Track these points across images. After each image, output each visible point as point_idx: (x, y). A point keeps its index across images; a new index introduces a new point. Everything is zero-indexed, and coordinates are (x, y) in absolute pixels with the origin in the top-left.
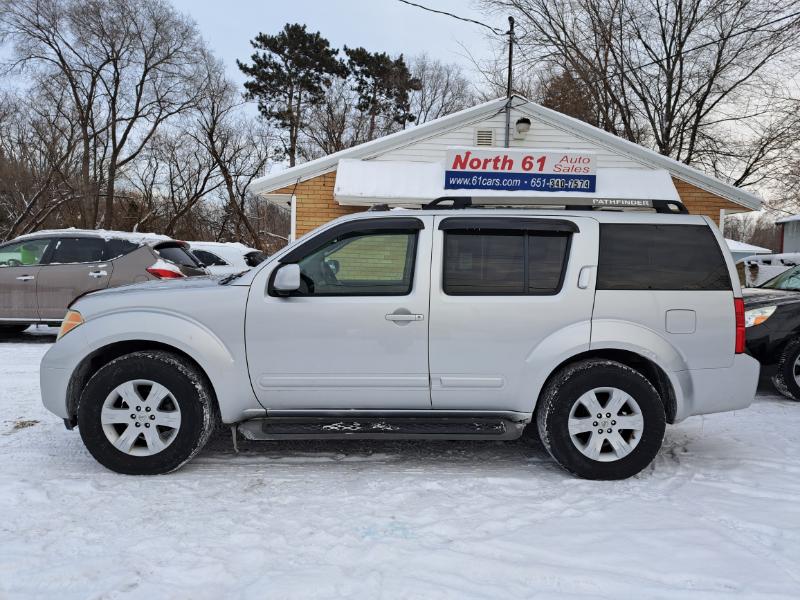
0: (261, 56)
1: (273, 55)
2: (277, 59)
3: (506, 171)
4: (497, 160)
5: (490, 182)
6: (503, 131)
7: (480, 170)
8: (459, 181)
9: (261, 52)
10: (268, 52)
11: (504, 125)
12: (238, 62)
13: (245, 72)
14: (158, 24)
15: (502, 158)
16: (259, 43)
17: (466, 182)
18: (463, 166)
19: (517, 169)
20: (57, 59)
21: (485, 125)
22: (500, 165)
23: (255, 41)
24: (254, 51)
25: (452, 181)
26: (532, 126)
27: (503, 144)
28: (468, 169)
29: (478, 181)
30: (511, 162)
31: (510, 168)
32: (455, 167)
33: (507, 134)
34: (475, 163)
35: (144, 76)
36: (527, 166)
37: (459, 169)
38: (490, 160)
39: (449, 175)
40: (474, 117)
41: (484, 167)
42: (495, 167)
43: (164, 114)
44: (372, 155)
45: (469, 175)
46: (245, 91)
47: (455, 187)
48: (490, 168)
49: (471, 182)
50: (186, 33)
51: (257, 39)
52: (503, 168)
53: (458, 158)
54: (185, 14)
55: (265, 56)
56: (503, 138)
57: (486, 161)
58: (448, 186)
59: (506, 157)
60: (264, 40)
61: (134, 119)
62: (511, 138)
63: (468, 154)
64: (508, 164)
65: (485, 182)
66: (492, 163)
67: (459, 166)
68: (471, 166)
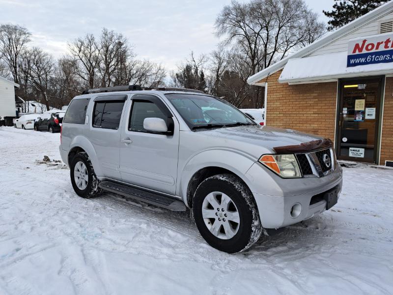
5: (382, 58)
7: (374, 50)
8: (357, 61)
9: (338, 2)
13: (328, 16)
17: (363, 60)
18: (360, 50)
21: (387, 18)
25: (352, 61)
28: (364, 51)
29: (372, 58)
32: (354, 51)
34: (370, 47)
35: (279, 31)
37: (357, 53)
38: (382, 43)
39: (350, 58)
40: (378, 15)
41: (377, 48)
42: (386, 47)
43: (289, 47)
45: (365, 55)
46: (328, 26)
47: (355, 65)
48: (382, 48)
50: (299, 5)
55: (341, 3)
57: (379, 44)
58: (349, 65)
61: (274, 52)
63: (364, 41)
65: (377, 58)
66: (384, 44)
67: (357, 51)
68: (367, 49)
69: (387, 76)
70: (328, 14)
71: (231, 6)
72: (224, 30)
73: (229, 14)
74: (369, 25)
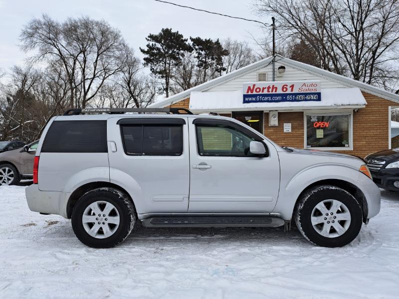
0: (151, 45)
1: (157, 44)
2: (159, 45)
3: (274, 92)
4: (269, 88)
5: (266, 98)
6: (272, 73)
8: (250, 99)
9: (151, 43)
10: (154, 43)
11: (272, 70)
12: (140, 48)
13: (144, 53)
14: (103, 33)
15: (271, 87)
16: (150, 39)
17: (254, 99)
18: (252, 92)
19: (280, 91)
20: (58, 53)
21: (262, 71)
22: (270, 90)
23: (148, 38)
24: (147, 43)
25: (247, 99)
26: (286, 69)
27: (272, 79)
28: (254, 93)
29: (260, 98)
30: (276, 88)
31: (276, 91)
32: (248, 92)
33: (274, 74)
34: (258, 90)
35: (97, 58)
36: (285, 90)
37: (250, 93)
38: (266, 88)
39: (245, 96)
40: (256, 67)
41: (263, 91)
42: (268, 91)
43: (107, 75)
44: (206, 89)
45: (255, 96)
46: (144, 62)
48: (265, 92)
49: (256, 99)
50: (116, 37)
51: (149, 37)
52: (272, 91)
53: (249, 88)
54: (115, 28)
55: (153, 45)
56: (272, 76)
57: (264, 89)
59: (273, 86)
60: (152, 37)
61: (93, 79)
62: (275, 76)
63: (254, 85)
64: (274, 89)
65: (263, 99)
66: (267, 89)
67: (250, 92)
68: (256, 91)
69: (265, 112)
70: (143, 51)
71: (43, 21)
74: (251, 74)
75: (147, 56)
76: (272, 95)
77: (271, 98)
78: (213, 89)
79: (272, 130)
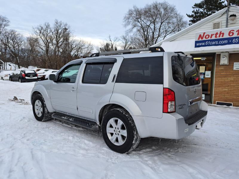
0: (195, 11)
1: (200, 9)
2: (201, 10)
3: (221, 37)
4: (217, 34)
5: (214, 43)
6: (225, 21)
7: (209, 39)
8: (201, 44)
9: (195, 10)
10: (198, 9)
12: (187, 14)
13: (189, 17)
15: (219, 33)
16: (195, 7)
17: (203, 44)
18: (202, 38)
19: (226, 36)
21: (217, 21)
22: (218, 36)
23: (194, 7)
24: (193, 10)
25: (198, 44)
26: (237, 17)
27: (225, 26)
28: (204, 39)
29: (208, 43)
30: (223, 34)
31: (223, 36)
32: (199, 39)
33: (227, 22)
34: (207, 37)
35: (161, 25)
36: (231, 34)
37: (200, 40)
38: (214, 34)
39: (196, 42)
40: (212, 19)
41: (211, 38)
42: (216, 37)
43: (167, 34)
44: (173, 39)
45: (205, 41)
46: (189, 23)
47: (199, 46)
48: (213, 38)
49: (205, 44)
50: (173, 10)
51: (195, 5)
52: (219, 36)
53: (200, 36)
54: (172, 4)
55: (197, 10)
56: (225, 24)
57: (212, 35)
58: (196, 46)
59: (221, 32)
60: (196, 5)
61: (158, 37)
62: (229, 23)
63: (204, 33)
64: (222, 35)
65: (211, 43)
66: (215, 35)
67: (200, 38)
68: (205, 38)
69: (217, 53)
70: (189, 16)
71: (133, 9)
72: (129, 23)
73: (132, 14)
74: (207, 25)
75: (192, 19)
76: (219, 40)
77: (218, 43)
78: (178, 39)
79: (223, 68)
